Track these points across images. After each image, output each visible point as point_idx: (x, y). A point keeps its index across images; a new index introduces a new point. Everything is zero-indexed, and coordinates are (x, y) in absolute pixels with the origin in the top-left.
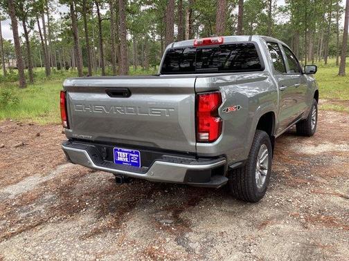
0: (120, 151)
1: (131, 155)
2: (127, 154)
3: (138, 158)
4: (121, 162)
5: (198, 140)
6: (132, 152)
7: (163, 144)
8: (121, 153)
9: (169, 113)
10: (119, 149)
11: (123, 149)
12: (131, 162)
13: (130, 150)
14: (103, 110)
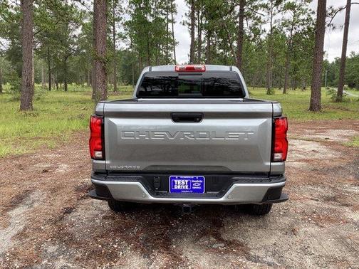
0: (179, 178)
1: (193, 181)
2: (187, 181)
3: (202, 184)
4: (179, 191)
5: (272, 160)
6: (195, 179)
7: (233, 167)
8: (179, 181)
9: (248, 136)
10: (177, 177)
11: (181, 177)
12: (192, 189)
13: (193, 177)
14: (165, 137)
